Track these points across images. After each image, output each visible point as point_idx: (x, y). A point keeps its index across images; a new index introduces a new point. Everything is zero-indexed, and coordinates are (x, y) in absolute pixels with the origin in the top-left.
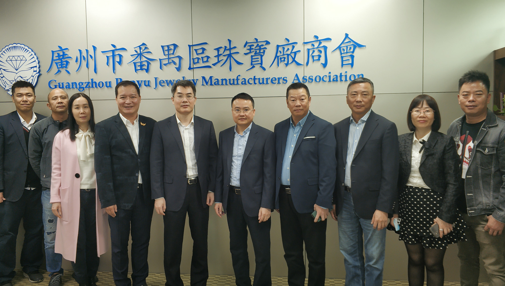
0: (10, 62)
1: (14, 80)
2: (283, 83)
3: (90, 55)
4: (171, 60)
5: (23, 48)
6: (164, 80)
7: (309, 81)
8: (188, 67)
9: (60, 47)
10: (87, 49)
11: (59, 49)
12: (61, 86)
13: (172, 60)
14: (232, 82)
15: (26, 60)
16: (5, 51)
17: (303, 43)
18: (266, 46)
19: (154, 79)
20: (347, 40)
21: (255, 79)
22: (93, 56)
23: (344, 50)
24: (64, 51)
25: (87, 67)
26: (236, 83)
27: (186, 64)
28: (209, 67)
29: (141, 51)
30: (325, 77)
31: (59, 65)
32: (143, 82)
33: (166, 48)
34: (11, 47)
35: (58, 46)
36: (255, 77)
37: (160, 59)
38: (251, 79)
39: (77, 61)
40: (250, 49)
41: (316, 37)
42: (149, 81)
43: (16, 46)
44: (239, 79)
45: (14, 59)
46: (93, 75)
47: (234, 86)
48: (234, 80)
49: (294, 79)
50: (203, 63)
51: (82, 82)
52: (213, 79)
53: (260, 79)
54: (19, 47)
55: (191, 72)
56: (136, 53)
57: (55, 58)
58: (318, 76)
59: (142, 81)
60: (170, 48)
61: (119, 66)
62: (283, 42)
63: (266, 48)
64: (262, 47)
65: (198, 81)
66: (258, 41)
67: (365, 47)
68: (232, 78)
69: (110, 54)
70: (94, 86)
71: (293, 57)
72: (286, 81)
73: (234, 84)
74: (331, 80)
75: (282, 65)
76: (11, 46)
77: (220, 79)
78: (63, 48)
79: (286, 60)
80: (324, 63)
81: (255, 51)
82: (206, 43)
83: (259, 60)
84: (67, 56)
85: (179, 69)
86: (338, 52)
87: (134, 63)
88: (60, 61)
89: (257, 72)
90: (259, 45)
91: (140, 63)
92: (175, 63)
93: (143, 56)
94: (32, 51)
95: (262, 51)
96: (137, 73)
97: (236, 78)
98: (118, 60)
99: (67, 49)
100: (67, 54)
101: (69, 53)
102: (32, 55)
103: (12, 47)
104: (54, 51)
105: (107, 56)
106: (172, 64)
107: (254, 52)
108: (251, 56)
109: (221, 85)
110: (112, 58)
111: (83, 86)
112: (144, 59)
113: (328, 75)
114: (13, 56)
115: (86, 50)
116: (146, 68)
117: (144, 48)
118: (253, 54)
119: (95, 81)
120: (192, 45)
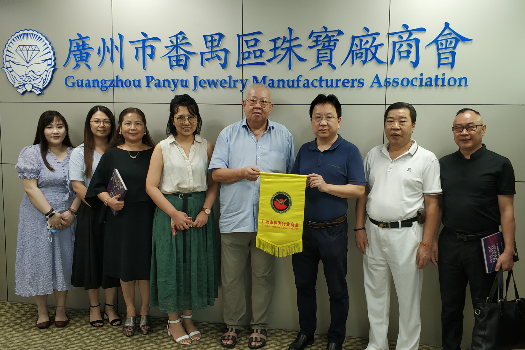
0: (20, 53)
1: (25, 75)
2: (358, 86)
3: (115, 45)
4: (214, 54)
5: (36, 36)
6: (205, 80)
7: (393, 84)
8: (236, 64)
9: (79, 35)
10: (112, 38)
11: (78, 37)
12: (80, 84)
13: (216, 54)
14: (291, 84)
15: (39, 51)
16: (15, 39)
17: (388, 34)
18: (338, 38)
19: (194, 77)
20: (447, 32)
21: (321, 80)
22: (119, 47)
23: (442, 44)
24: (84, 40)
25: (112, 61)
26: (296, 85)
27: (233, 59)
28: (263, 64)
29: (178, 41)
30: (415, 80)
31: (78, 58)
32: (179, 82)
33: (209, 39)
34: (21, 34)
35: (78, 34)
36: (321, 78)
37: (200, 52)
38: (317, 80)
39: (99, 53)
40: (317, 41)
41: (405, 26)
42: (186, 81)
43: (28, 33)
44: (301, 80)
45: (24, 49)
46: (118, 71)
47: (293, 89)
48: (293, 81)
49: (373, 82)
50: (255, 58)
51: (104, 80)
52: (267, 80)
53: (328, 80)
54: (31, 34)
55: (239, 70)
56: (172, 45)
57: (73, 49)
58: (406, 78)
59: (178, 80)
60: (213, 39)
61: (151, 60)
62: (360, 32)
63: (337, 40)
64: (333, 39)
65: (247, 82)
66: (328, 30)
67: (471, 41)
68: (291, 79)
69: (140, 45)
70: (120, 85)
71: (374, 52)
72: (363, 84)
73: (293, 86)
74: (424, 84)
75: (358, 62)
76: (21, 32)
77: (275, 80)
78: (83, 36)
79: (364, 56)
80: (414, 61)
81: (323, 43)
82: (259, 33)
83: (328, 55)
84: (87, 46)
85: (224, 66)
86: (434, 47)
87: (168, 56)
88: (79, 53)
89: (325, 72)
90: (328, 35)
91: (176, 57)
92: (219, 58)
93: (180, 49)
94: (47, 39)
95: (332, 44)
96: (172, 70)
97: (296, 79)
98: (150, 53)
99: (88, 37)
100: (88, 44)
101: (90, 43)
102: (46, 45)
103: (23, 34)
104: (72, 39)
105: (135, 47)
106: (216, 59)
107: (322, 45)
108: (318, 49)
109: (277, 87)
110: (142, 50)
111: (106, 84)
112: (181, 52)
113: (419, 77)
114: (24, 46)
115: (110, 39)
116: (184, 64)
117: (182, 38)
118: (320, 47)
119: (120, 79)
120: (242, 34)
